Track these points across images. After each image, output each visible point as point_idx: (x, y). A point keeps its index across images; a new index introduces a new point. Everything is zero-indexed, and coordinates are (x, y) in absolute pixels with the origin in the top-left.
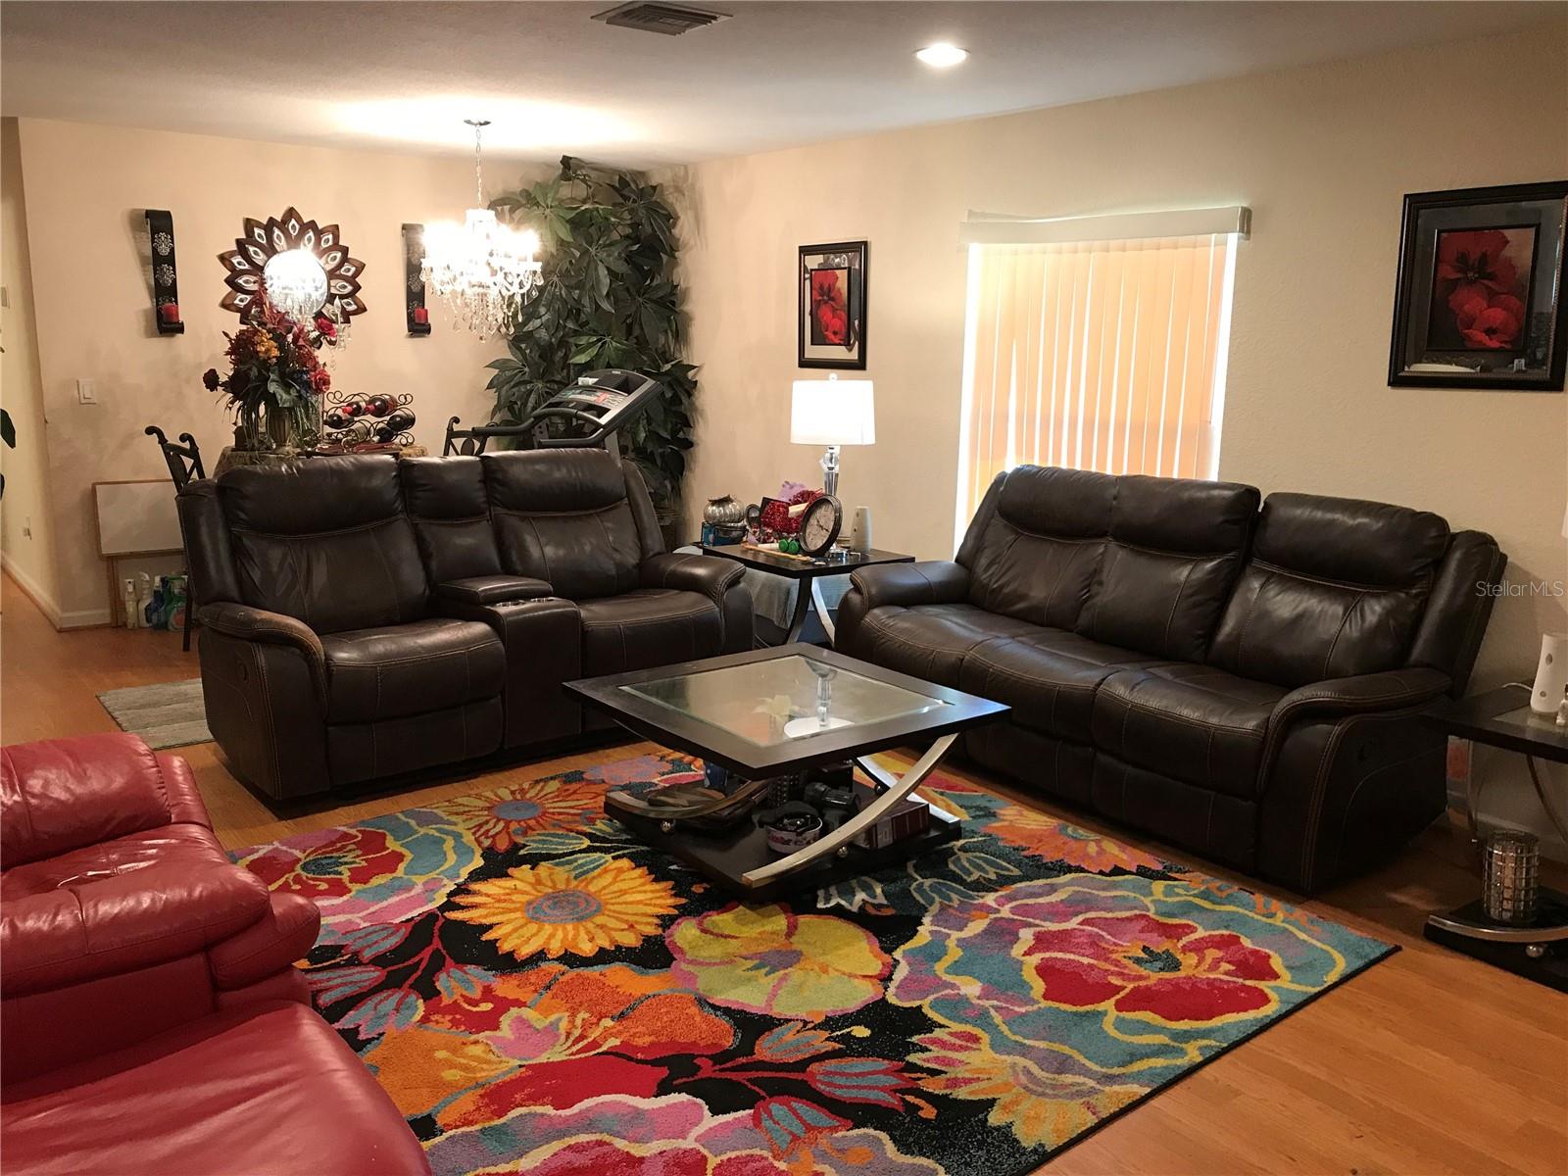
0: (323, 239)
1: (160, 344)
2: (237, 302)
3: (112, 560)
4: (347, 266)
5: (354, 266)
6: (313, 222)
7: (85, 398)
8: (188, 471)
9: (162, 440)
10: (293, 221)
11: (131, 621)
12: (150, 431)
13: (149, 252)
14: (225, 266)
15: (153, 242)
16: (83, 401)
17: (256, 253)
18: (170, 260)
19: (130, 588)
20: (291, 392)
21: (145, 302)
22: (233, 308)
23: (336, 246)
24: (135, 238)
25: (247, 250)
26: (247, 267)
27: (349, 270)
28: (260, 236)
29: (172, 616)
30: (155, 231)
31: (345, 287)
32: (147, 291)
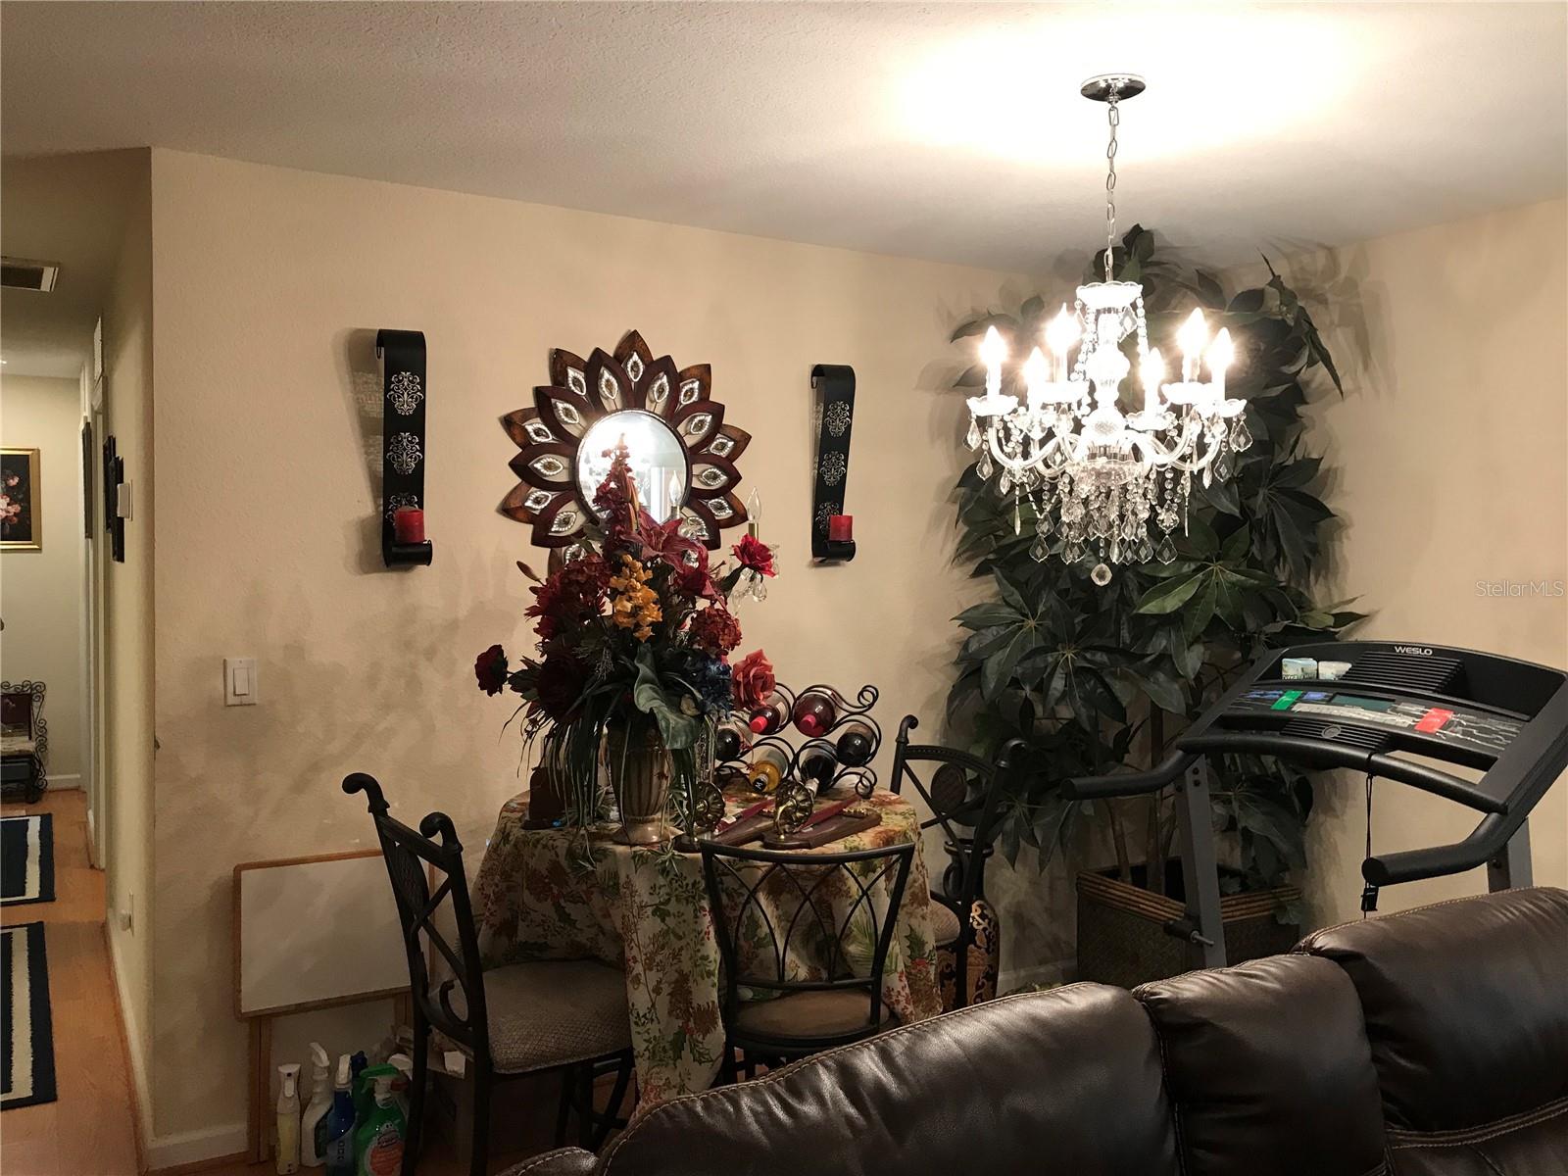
0: (684, 390)
1: (383, 586)
2: (529, 503)
3: (261, 1024)
4: (719, 439)
5: (732, 439)
6: (668, 359)
7: (235, 695)
8: (431, 897)
9: (378, 806)
10: (635, 357)
11: (286, 1157)
12: (353, 784)
13: (377, 409)
14: (514, 439)
15: (387, 390)
16: (231, 700)
17: (567, 412)
18: (416, 423)
19: (289, 1089)
20: (684, 706)
21: (360, 503)
22: (520, 515)
23: (705, 403)
24: (354, 382)
25: (552, 408)
26: (550, 439)
27: (724, 446)
28: (576, 381)
29: (369, 1151)
30: (391, 370)
31: (715, 477)
32: (369, 484)
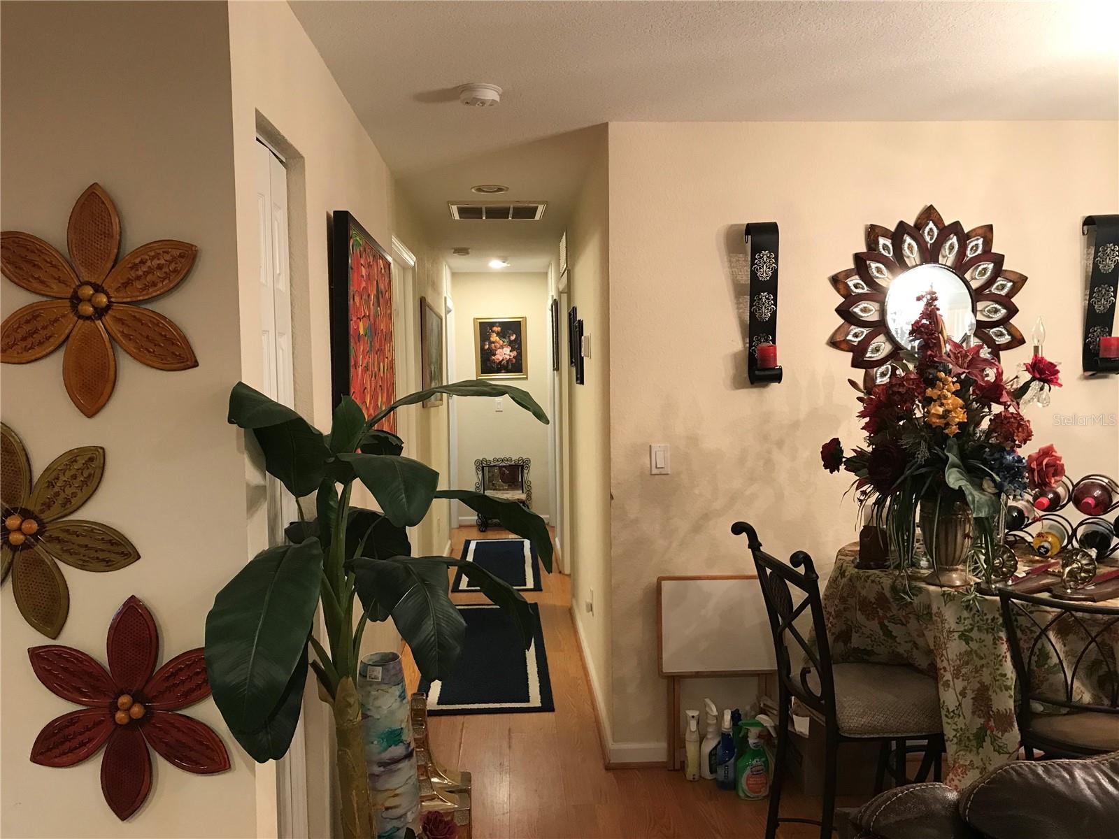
0: (970, 247)
1: (750, 396)
2: (850, 337)
3: (674, 680)
4: (1000, 281)
5: (1010, 281)
6: (957, 224)
7: (656, 467)
8: (795, 609)
9: (754, 545)
10: (931, 225)
11: (691, 770)
12: (738, 528)
13: (745, 278)
14: (839, 292)
15: (753, 264)
16: (655, 471)
17: (879, 270)
18: (771, 286)
19: (693, 726)
20: (985, 485)
21: (733, 341)
22: (843, 346)
23: (987, 254)
24: (730, 261)
25: (867, 268)
26: (866, 290)
27: (1003, 287)
28: (885, 247)
29: (745, 776)
30: (756, 250)
31: (996, 311)
32: (740, 329)
